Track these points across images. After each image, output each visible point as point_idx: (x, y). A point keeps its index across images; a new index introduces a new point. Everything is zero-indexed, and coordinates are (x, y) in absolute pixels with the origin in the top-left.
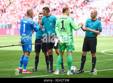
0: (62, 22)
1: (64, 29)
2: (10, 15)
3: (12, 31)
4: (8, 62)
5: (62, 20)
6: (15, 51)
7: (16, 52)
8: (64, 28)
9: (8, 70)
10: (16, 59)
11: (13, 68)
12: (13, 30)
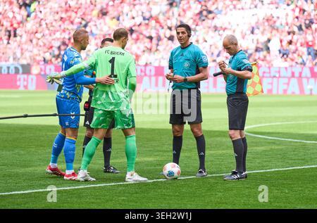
0: (112, 61)
1: (116, 76)
2: (26, 43)
3: (32, 79)
4: (22, 152)
5: (110, 57)
6: (39, 125)
7: (40, 130)
8: (115, 74)
9: (22, 170)
10: (41, 146)
11: (32, 166)
12: (35, 78)
